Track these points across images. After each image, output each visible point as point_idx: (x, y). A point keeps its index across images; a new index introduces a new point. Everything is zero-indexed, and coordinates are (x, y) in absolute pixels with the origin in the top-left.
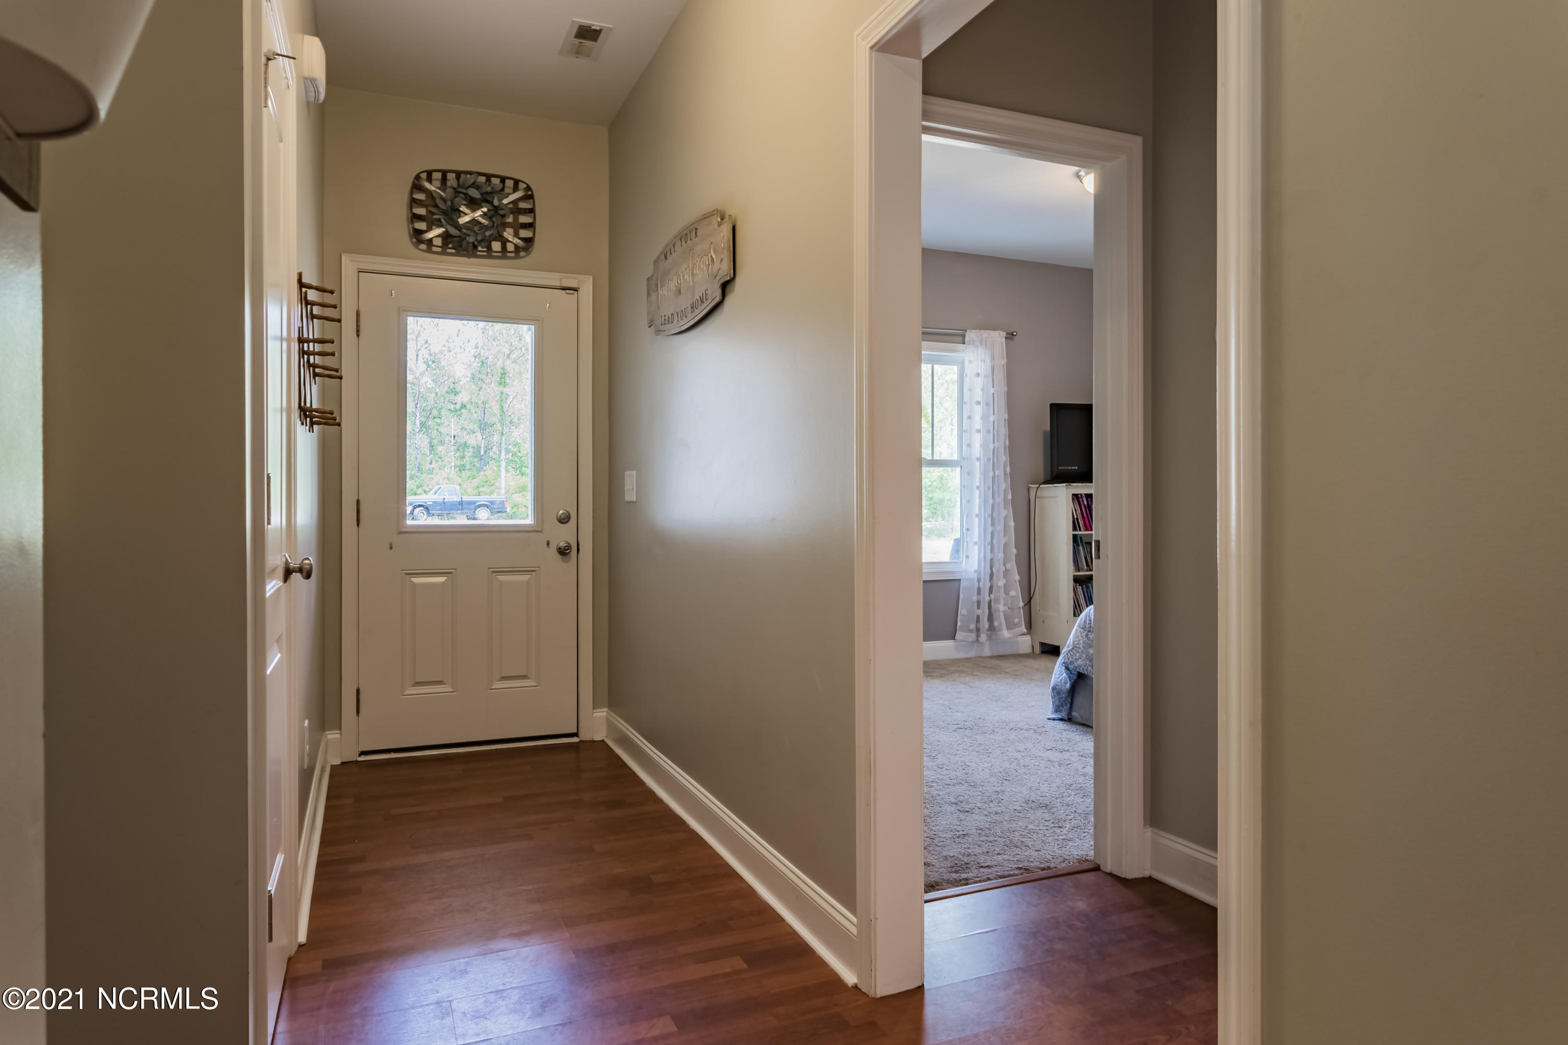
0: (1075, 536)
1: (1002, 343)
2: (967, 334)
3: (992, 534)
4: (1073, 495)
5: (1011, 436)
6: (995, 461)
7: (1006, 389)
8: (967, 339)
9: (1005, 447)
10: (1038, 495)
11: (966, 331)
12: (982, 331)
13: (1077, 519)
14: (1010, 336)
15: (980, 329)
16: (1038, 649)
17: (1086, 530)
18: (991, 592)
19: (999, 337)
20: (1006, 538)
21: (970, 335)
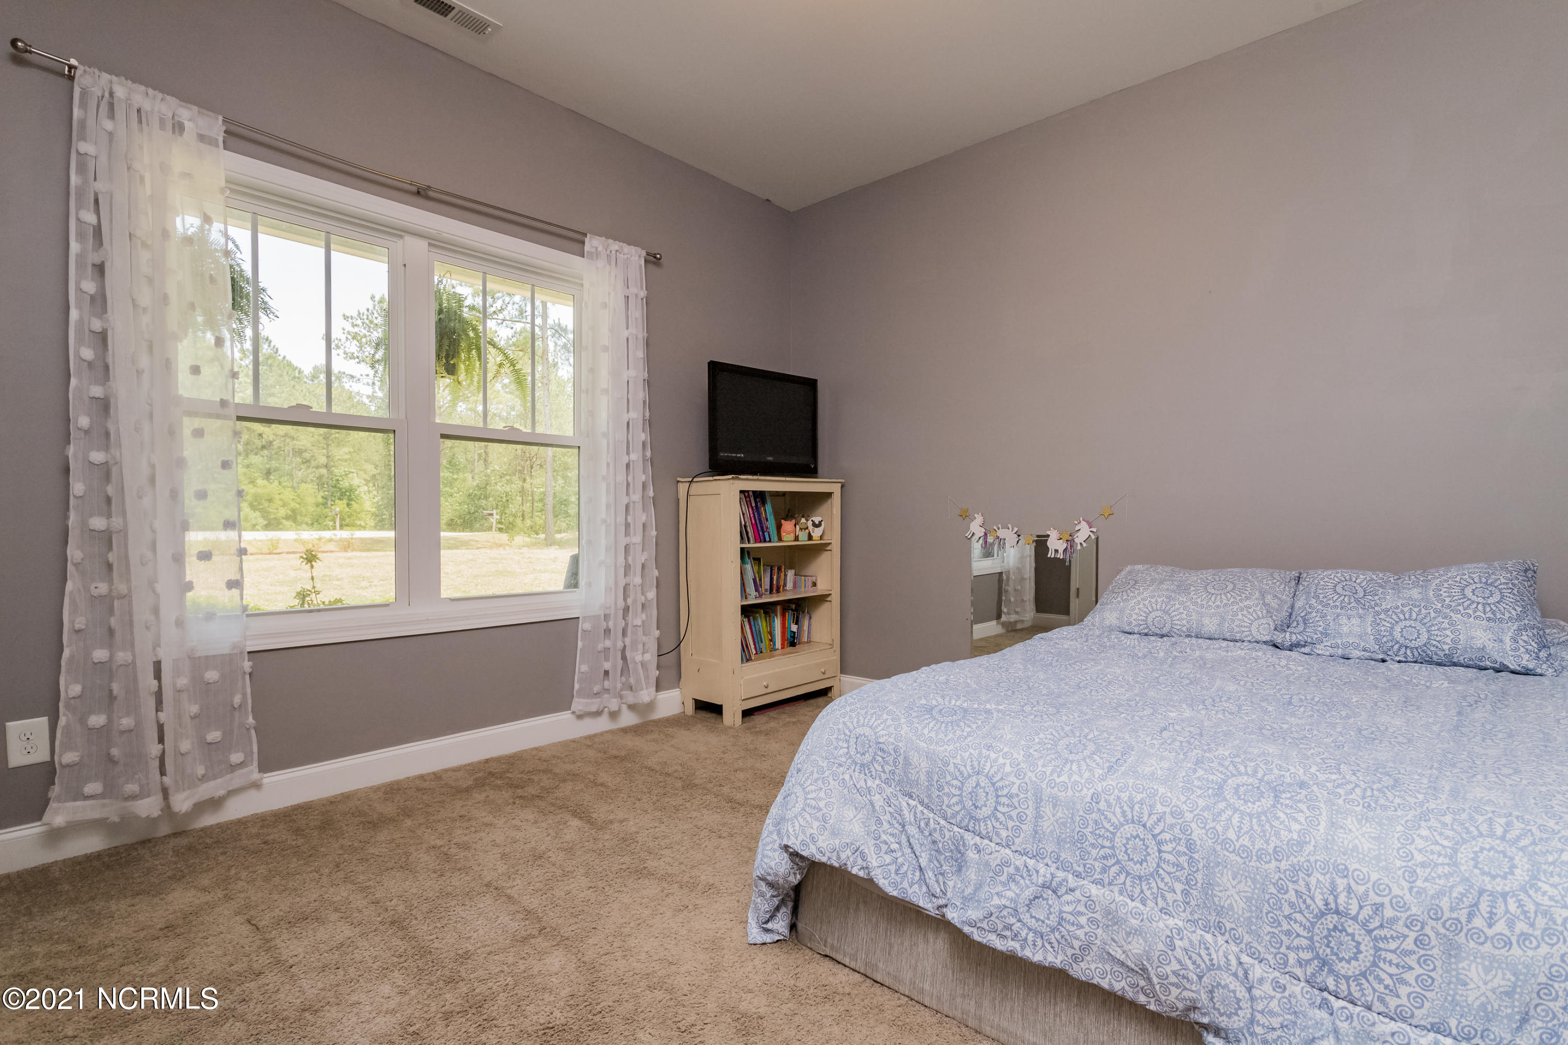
0: (742, 549)
1: (641, 266)
2: (587, 240)
3: (627, 548)
4: (741, 492)
5: (652, 404)
6: (630, 439)
7: (646, 335)
8: (587, 248)
9: (644, 420)
10: (691, 493)
11: (585, 235)
12: (610, 241)
13: (745, 526)
14: (653, 260)
15: (607, 237)
16: (690, 709)
17: (756, 541)
18: (624, 633)
19: (635, 256)
20: (645, 553)
21: (592, 243)
